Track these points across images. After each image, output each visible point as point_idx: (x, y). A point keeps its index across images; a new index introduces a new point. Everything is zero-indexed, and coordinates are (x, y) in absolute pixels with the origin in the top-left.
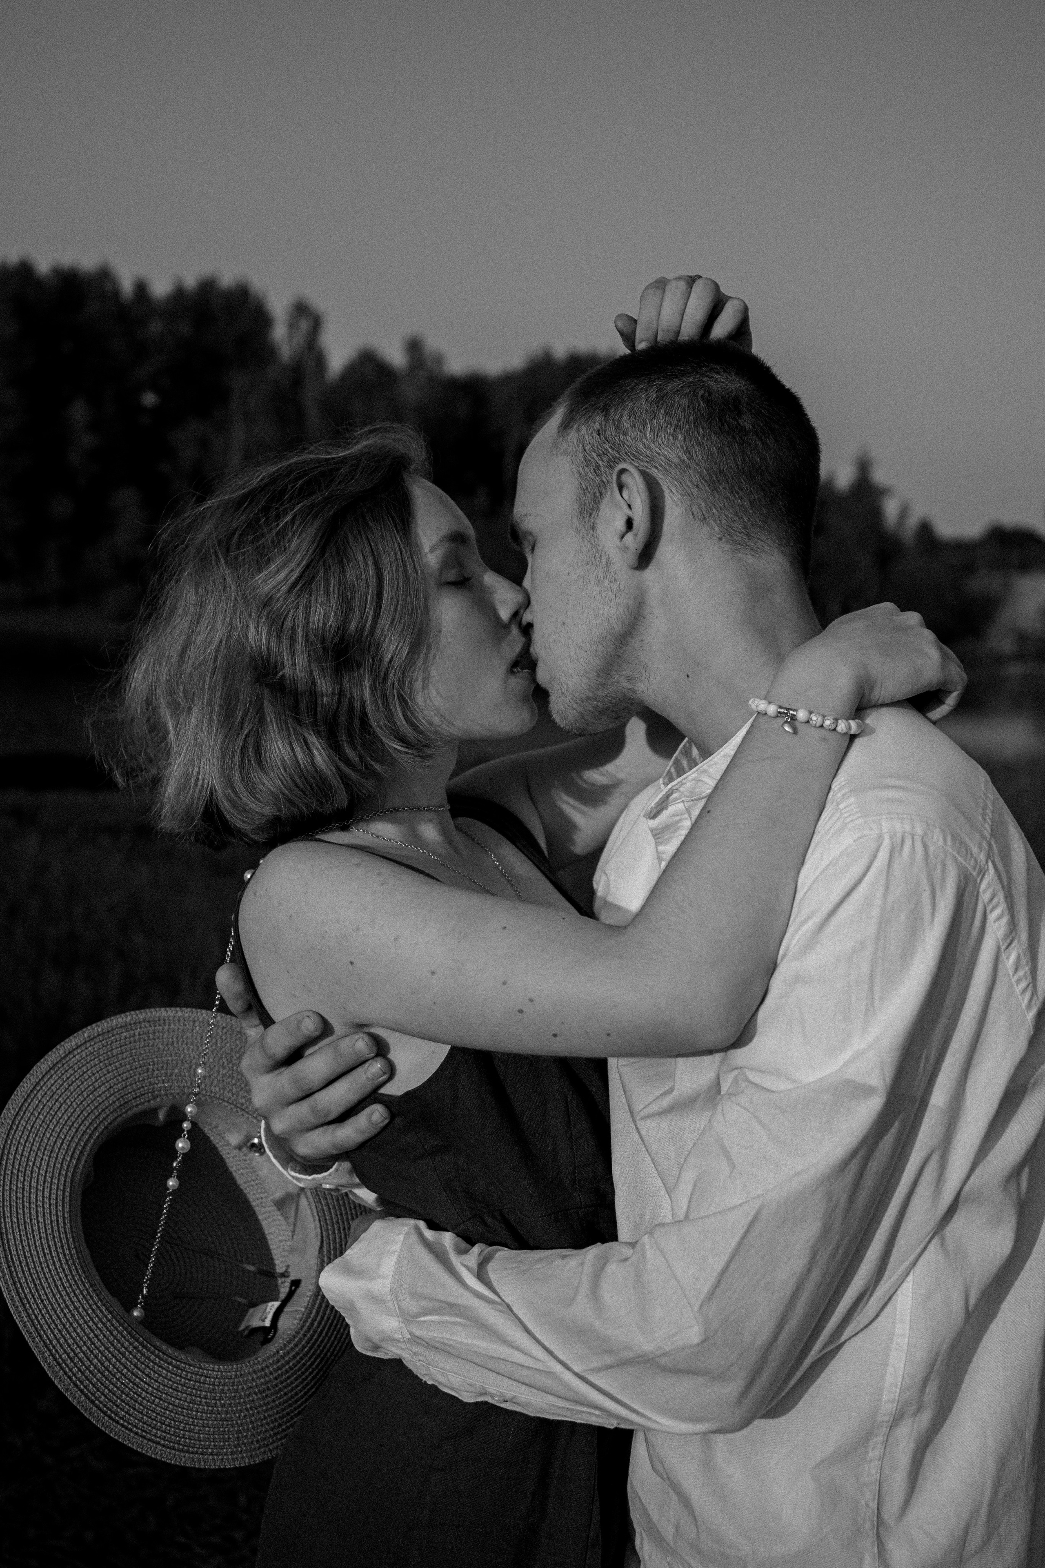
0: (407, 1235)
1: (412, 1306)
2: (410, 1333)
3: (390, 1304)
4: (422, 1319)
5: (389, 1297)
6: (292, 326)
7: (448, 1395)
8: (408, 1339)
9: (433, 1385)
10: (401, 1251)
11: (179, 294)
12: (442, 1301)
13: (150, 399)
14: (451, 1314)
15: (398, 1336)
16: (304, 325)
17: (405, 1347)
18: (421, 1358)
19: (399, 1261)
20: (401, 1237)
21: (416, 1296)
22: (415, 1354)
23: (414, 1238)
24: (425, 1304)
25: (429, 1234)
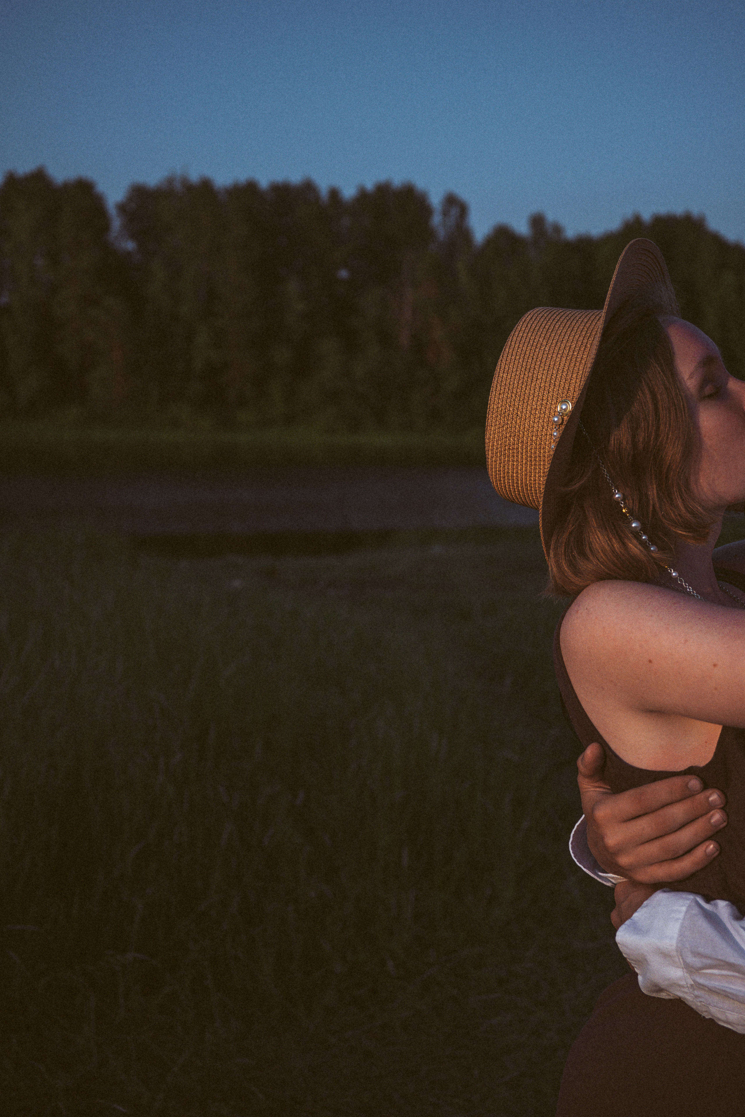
0: (689, 907)
1: (697, 962)
2: (694, 981)
3: (676, 959)
4: (705, 971)
5: (675, 954)
6: (445, 213)
7: (723, 1027)
8: (692, 985)
9: (710, 1019)
10: (684, 919)
11: (363, 195)
12: (722, 961)
13: (343, 274)
14: (729, 970)
15: (683, 983)
16: (454, 212)
17: (688, 991)
18: (701, 1000)
19: (682, 926)
20: (684, 909)
21: (696, 954)
22: (697, 997)
23: (696, 910)
24: (708, 962)
25: (707, 906)
